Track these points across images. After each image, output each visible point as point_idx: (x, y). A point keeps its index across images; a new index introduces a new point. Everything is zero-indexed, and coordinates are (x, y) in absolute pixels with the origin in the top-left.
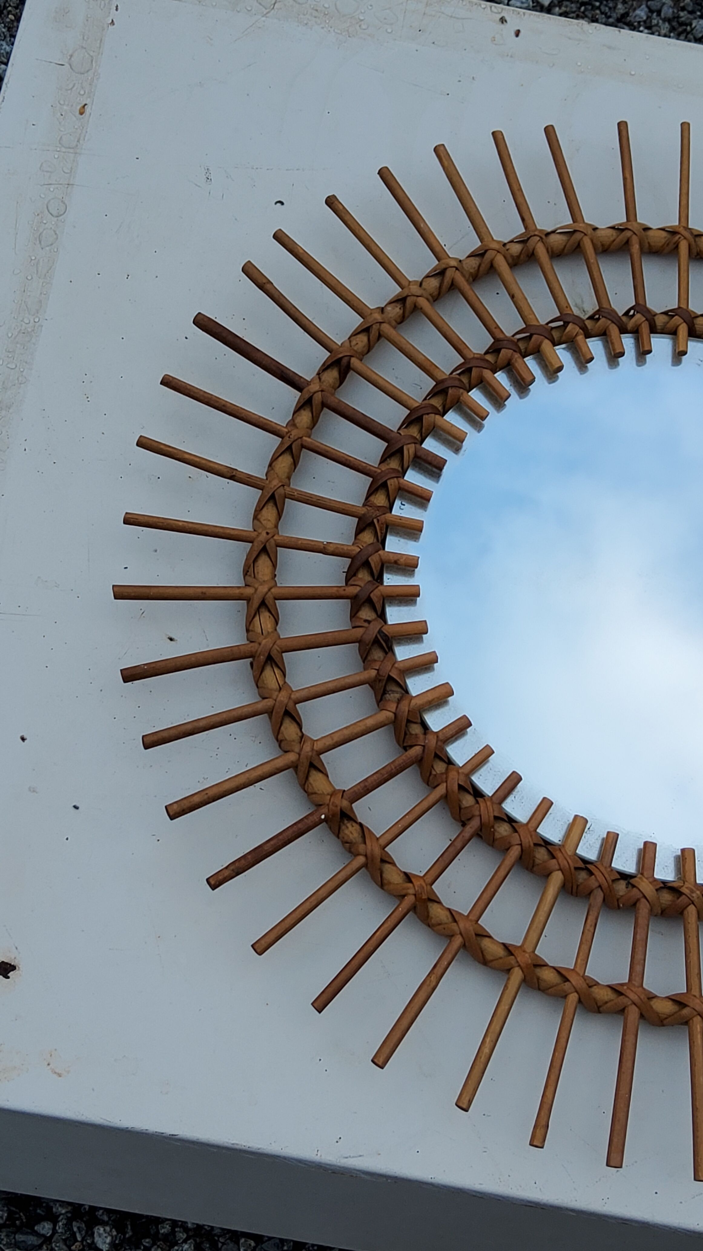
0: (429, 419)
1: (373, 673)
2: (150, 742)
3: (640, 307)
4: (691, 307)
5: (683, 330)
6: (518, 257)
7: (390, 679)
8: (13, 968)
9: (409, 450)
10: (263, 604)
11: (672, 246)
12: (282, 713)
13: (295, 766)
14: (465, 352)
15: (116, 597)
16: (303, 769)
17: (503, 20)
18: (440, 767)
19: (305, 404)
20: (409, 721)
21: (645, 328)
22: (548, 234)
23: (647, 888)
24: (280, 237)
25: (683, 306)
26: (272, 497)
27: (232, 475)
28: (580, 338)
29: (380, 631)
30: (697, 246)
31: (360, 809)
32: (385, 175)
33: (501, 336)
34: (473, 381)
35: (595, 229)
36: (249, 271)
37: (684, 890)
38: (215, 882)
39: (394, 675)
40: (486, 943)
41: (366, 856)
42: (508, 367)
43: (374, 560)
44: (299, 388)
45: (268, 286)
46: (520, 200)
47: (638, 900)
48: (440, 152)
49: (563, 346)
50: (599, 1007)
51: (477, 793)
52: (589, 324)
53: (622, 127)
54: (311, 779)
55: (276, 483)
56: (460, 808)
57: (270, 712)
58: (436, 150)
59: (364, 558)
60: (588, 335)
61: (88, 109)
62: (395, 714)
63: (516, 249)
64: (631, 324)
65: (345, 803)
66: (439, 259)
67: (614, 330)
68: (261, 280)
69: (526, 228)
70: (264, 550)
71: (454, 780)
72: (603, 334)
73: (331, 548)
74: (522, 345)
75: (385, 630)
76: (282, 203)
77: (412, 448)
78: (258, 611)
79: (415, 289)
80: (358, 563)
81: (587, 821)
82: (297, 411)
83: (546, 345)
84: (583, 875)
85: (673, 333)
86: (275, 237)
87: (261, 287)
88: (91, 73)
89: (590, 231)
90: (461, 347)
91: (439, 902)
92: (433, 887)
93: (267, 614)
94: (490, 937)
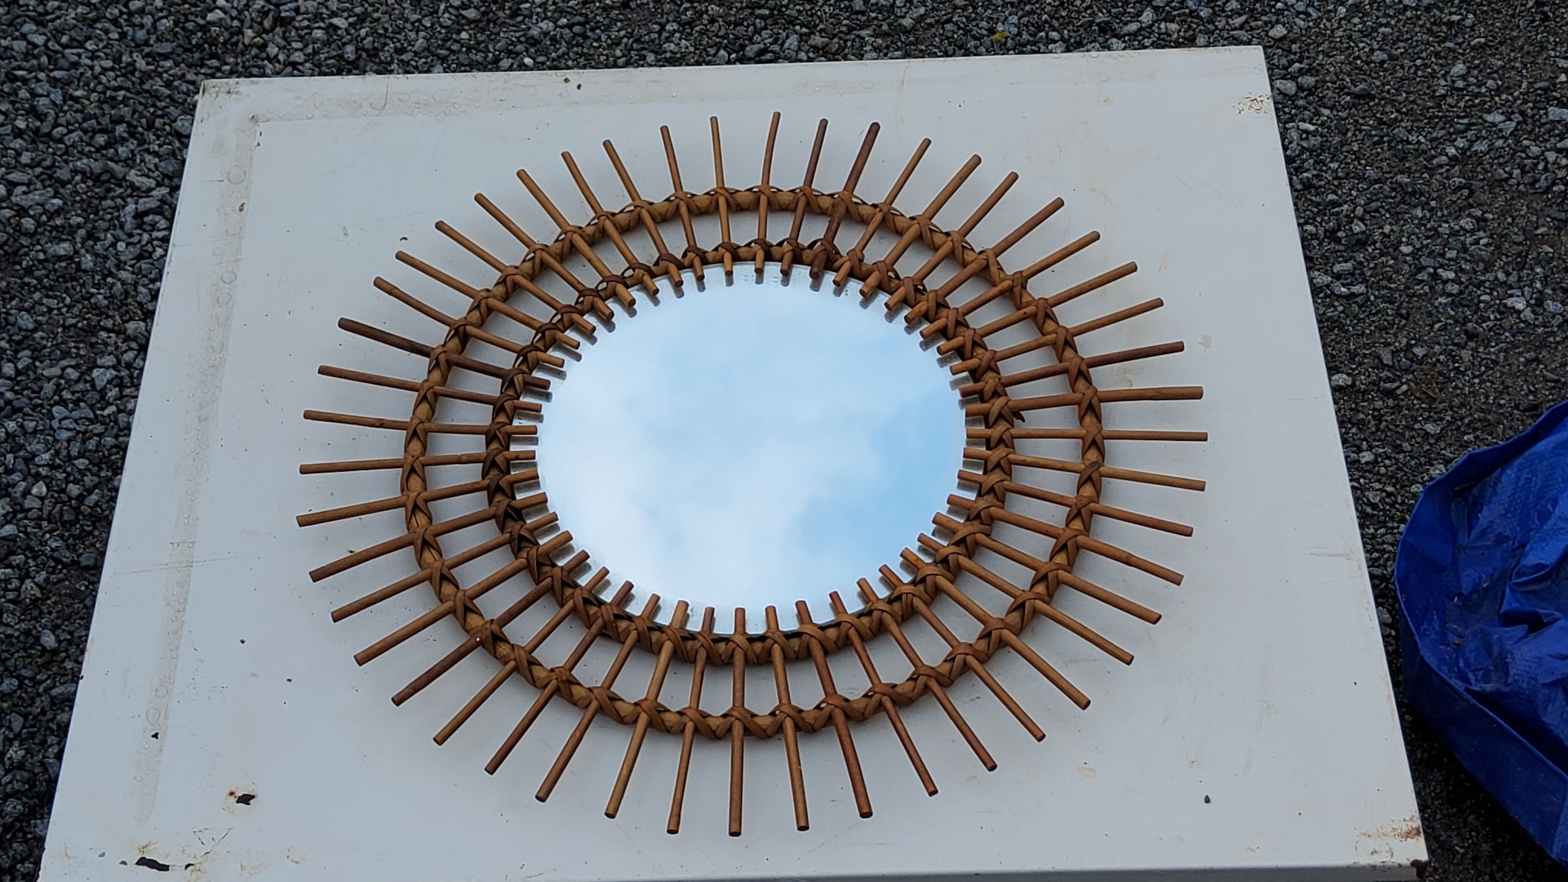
0: (531, 356)
1: (507, 535)
2: (338, 617)
3: (692, 248)
4: (732, 241)
5: (728, 257)
6: (594, 235)
7: (522, 538)
8: (253, 797)
9: (518, 379)
10: (416, 507)
11: (714, 204)
12: (438, 578)
13: (452, 611)
14: (556, 305)
15: (301, 525)
16: (460, 611)
17: (567, 80)
18: (568, 592)
19: (435, 365)
20: (540, 565)
21: (697, 261)
22: (614, 214)
23: (740, 640)
24: (401, 256)
25: (726, 240)
26: (415, 434)
27: (381, 424)
28: (646, 278)
29: (509, 505)
30: (734, 199)
31: (507, 630)
32: (480, 200)
33: (582, 288)
34: (566, 324)
35: (651, 204)
36: (379, 284)
37: (769, 634)
38: (399, 700)
39: (524, 533)
40: (618, 704)
41: (515, 660)
42: (593, 310)
43: (499, 459)
44: (427, 355)
45: (395, 291)
46: (588, 194)
47: (734, 650)
48: (522, 175)
49: (636, 287)
50: (714, 732)
51: (601, 603)
52: (654, 269)
53: (665, 130)
54: (468, 620)
55: (416, 421)
56: (588, 616)
57: (429, 578)
58: (518, 174)
59: (491, 458)
60: (653, 276)
61: (245, 207)
62: (527, 559)
63: (590, 230)
64: (686, 262)
65: (495, 627)
66: (528, 246)
67: (673, 268)
68: (389, 288)
69: (595, 212)
70: (413, 470)
71: (578, 596)
72: (666, 273)
73: (464, 459)
74: (602, 294)
75: (513, 503)
76: (405, 239)
77: (520, 376)
78: (413, 512)
79: (511, 271)
80: (488, 465)
81: (687, 605)
82: (429, 372)
83: (620, 288)
84: (689, 644)
85: (721, 261)
86: (397, 257)
87: (390, 293)
88: (245, 182)
89: (646, 205)
90: (552, 302)
91: (580, 684)
92: (573, 672)
93: (421, 514)
94: (622, 700)
